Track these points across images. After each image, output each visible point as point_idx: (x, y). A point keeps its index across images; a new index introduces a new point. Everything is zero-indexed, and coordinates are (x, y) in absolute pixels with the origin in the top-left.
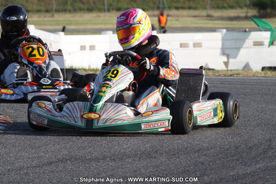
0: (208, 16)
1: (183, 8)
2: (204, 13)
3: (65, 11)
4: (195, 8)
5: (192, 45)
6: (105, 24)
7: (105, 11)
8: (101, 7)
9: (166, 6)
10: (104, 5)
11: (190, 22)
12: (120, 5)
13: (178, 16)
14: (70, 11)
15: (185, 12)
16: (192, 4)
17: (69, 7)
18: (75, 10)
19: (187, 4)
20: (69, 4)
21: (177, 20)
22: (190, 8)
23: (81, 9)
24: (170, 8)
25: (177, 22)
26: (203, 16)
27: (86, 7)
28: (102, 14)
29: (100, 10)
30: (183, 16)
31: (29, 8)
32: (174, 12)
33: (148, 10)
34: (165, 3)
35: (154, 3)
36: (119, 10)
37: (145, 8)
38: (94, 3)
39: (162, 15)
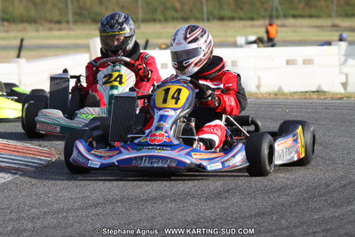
0: (334, 26)
1: (302, 16)
2: (328, 22)
3: (154, 20)
4: (318, 17)
5: (301, 62)
7: (203, 20)
8: (198, 15)
9: (281, 14)
10: (202, 12)
11: (311, 34)
12: (223, 13)
13: (295, 26)
14: (160, 21)
16: (313, 11)
17: (159, 16)
18: (166, 20)
19: (307, 12)
20: (159, 11)
21: (294, 31)
22: (311, 16)
23: (174, 19)
24: (285, 16)
25: (294, 34)
26: (327, 27)
27: (179, 15)
29: (198, 19)
30: (301, 26)
32: (291, 21)
33: (258, 19)
34: (280, 10)
35: (266, 10)
36: (221, 18)
37: (255, 16)
38: (191, 11)
39: (271, 25)
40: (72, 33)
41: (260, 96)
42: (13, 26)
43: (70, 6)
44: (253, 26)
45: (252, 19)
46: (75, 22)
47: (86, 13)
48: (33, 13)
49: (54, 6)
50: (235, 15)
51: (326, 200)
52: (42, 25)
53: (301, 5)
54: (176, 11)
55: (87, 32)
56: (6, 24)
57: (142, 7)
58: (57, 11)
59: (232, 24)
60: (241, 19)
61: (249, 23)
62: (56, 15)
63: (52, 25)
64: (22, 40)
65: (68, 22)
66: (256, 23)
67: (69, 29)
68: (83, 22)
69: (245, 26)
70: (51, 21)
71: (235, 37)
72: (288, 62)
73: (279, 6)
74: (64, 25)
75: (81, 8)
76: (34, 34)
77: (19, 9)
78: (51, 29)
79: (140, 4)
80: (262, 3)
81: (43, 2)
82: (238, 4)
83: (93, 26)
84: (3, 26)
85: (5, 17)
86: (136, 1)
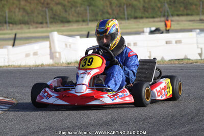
0: (201, 20)
1: (182, 15)
2: (197, 18)
4: (192, 15)
6: (126, 29)
7: (125, 19)
8: (122, 16)
9: (170, 14)
10: (124, 15)
11: (187, 25)
12: (137, 15)
13: (178, 21)
15: (184, 18)
16: (189, 12)
17: (99, 18)
19: (185, 12)
20: (99, 15)
21: (178, 24)
22: (187, 15)
24: (172, 15)
25: (178, 26)
26: (197, 20)
28: (123, 22)
29: (122, 19)
30: (182, 21)
31: (71, 20)
32: (176, 18)
34: (169, 11)
35: (161, 12)
36: (136, 18)
37: (155, 16)
38: (118, 14)
39: (168, 20)
42: (15, 26)
43: (48, 13)
44: (154, 22)
45: (153, 17)
46: (51, 23)
47: (57, 18)
48: (26, 18)
49: (39, 14)
50: (143, 15)
51: (170, 125)
52: (32, 25)
53: (182, 9)
54: (109, 14)
55: (58, 28)
56: (11, 25)
57: (89, 13)
58: (40, 17)
59: (141, 21)
60: (147, 18)
61: (151, 20)
62: (40, 19)
63: (37, 25)
65: (47, 23)
66: (156, 20)
67: (48, 27)
68: (55, 23)
69: (149, 22)
70: (37, 23)
71: (143, 28)
72: (167, 43)
73: (168, 9)
74: (45, 25)
75: (55, 15)
76: (27, 31)
77: (18, 15)
78: (37, 28)
79: (88, 11)
80: (159, 8)
81: (32, 12)
82: (145, 9)
83: (62, 25)
84: (9, 26)
85: (10, 21)
86: (86, 10)
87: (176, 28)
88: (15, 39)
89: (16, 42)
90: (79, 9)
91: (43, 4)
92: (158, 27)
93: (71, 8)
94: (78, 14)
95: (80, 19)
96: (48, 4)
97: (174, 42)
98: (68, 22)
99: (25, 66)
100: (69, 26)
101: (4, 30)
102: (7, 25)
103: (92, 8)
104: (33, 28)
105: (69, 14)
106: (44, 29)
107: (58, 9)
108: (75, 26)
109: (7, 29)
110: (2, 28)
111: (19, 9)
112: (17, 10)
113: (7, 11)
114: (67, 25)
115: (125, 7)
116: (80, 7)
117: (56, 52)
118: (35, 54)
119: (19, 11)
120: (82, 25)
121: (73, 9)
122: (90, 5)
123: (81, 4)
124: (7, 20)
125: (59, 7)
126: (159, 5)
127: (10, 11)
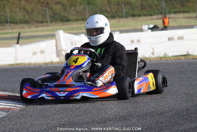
1: (179, 12)
2: (194, 15)
4: (188, 12)
6: (124, 27)
7: (123, 17)
8: (121, 14)
9: (167, 11)
10: (123, 13)
11: (184, 22)
12: (134, 13)
13: (175, 18)
15: (181, 15)
16: (185, 9)
19: (182, 9)
21: (175, 21)
22: (184, 12)
24: (170, 13)
25: (175, 23)
26: (194, 17)
27: (110, 15)
28: (122, 20)
29: (120, 17)
30: (179, 18)
31: (70, 17)
32: (173, 15)
33: (154, 15)
34: (166, 9)
35: (158, 10)
36: (134, 16)
37: (152, 13)
38: (116, 12)
39: (165, 18)
40: (49, 28)
41: (151, 59)
42: (16, 26)
43: (48, 13)
44: (152, 19)
45: (151, 15)
46: (51, 22)
47: (57, 16)
48: (27, 18)
49: (39, 13)
50: (141, 13)
51: (187, 119)
52: (32, 24)
53: (178, 6)
54: (108, 12)
55: (58, 27)
56: (12, 25)
57: (88, 11)
58: (40, 16)
59: (139, 18)
60: (145, 15)
61: (149, 18)
62: (40, 18)
63: (38, 24)
64: (19, 34)
65: (47, 22)
66: (154, 17)
67: (48, 26)
68: (55, 21)
69: (147, 20)
70: (38, 22)
71: (141, 26)
72: (169, 39)
73: (165, 7)
74: (45, 24)
75: (54, 14)
76: (27, 30)
77: (19, 15)
78: (37, 27)
79: (87, 10)
80: (156, 6)
81: (33, 11)
82: (143, 7)
83: (62, 23)
84: (10, 26)
85: (11, 21)
86: (85, 8)
87: (173, 25)
88: (19, 38)
89: (20, 41)
90: (78, 8)
91: (43, 3)
92: (156, 24)
93: (71, 7)
94: (77, 12)
95: (80, 18)
96: (47, 3)
97: (176, 38)
98: (68, 20)
99: (35, 64)
100: (68, 25)
101: (5, 29)
102: (9, 24)
103: (91, 6)
104: (34, 27)
105: (69, 13)
106: (44, 28)
107: (58, 8)
108: (74, 25)
109: (8, 29)
110: (4, 28)
111: (20, 8)
112: (18, 9)
113: (8, 11)
114: (66, 23)
115: (123, 5)
116: (80, 6)
117: (62, 50)
118: (42, 52)
119: (20, 11)
120: (81, 24)
121: (72, 8)
122: (89, 4)
123: (81, 3)
124: (8, 19)
125: (59, 6)
126: (156, 3)
127: (11, 11)
